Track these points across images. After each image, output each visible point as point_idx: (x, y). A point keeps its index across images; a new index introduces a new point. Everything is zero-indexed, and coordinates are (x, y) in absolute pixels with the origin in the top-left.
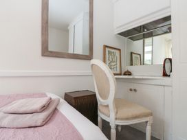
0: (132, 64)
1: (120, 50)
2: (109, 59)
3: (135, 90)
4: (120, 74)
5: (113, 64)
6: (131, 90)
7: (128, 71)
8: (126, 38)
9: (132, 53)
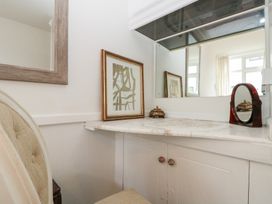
0: (166, 95)
1: (141, 65)
2: (115, 84)
3: (171, 163)
4: (142, 116)
5: (124, 94)
6: (161, 160)
7: (158, 110)
8: (155, 43)
9: (166, 73)
